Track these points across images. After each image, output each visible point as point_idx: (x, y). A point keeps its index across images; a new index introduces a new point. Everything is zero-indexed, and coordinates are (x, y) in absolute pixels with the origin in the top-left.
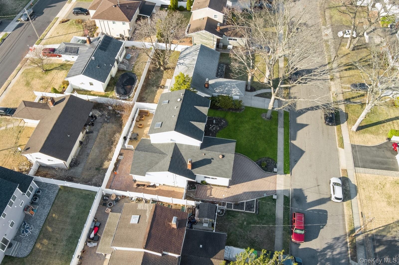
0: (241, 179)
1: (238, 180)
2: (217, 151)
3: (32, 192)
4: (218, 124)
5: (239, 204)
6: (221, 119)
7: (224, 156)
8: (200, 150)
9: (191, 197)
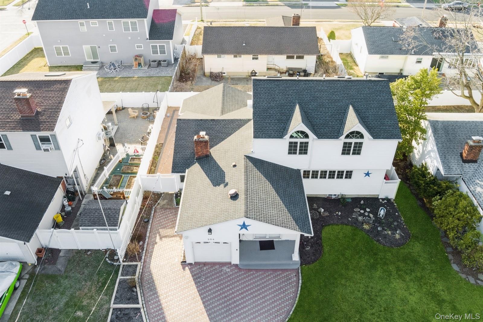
0: (214, 293)
1: (210, 285)
2: (246, 184)
3: (160, 54)
4: (379, 223)
5: (133, 291)
6: (402, 230)
7: (235, 197)
8: (243, 157)
9: (159, 202)
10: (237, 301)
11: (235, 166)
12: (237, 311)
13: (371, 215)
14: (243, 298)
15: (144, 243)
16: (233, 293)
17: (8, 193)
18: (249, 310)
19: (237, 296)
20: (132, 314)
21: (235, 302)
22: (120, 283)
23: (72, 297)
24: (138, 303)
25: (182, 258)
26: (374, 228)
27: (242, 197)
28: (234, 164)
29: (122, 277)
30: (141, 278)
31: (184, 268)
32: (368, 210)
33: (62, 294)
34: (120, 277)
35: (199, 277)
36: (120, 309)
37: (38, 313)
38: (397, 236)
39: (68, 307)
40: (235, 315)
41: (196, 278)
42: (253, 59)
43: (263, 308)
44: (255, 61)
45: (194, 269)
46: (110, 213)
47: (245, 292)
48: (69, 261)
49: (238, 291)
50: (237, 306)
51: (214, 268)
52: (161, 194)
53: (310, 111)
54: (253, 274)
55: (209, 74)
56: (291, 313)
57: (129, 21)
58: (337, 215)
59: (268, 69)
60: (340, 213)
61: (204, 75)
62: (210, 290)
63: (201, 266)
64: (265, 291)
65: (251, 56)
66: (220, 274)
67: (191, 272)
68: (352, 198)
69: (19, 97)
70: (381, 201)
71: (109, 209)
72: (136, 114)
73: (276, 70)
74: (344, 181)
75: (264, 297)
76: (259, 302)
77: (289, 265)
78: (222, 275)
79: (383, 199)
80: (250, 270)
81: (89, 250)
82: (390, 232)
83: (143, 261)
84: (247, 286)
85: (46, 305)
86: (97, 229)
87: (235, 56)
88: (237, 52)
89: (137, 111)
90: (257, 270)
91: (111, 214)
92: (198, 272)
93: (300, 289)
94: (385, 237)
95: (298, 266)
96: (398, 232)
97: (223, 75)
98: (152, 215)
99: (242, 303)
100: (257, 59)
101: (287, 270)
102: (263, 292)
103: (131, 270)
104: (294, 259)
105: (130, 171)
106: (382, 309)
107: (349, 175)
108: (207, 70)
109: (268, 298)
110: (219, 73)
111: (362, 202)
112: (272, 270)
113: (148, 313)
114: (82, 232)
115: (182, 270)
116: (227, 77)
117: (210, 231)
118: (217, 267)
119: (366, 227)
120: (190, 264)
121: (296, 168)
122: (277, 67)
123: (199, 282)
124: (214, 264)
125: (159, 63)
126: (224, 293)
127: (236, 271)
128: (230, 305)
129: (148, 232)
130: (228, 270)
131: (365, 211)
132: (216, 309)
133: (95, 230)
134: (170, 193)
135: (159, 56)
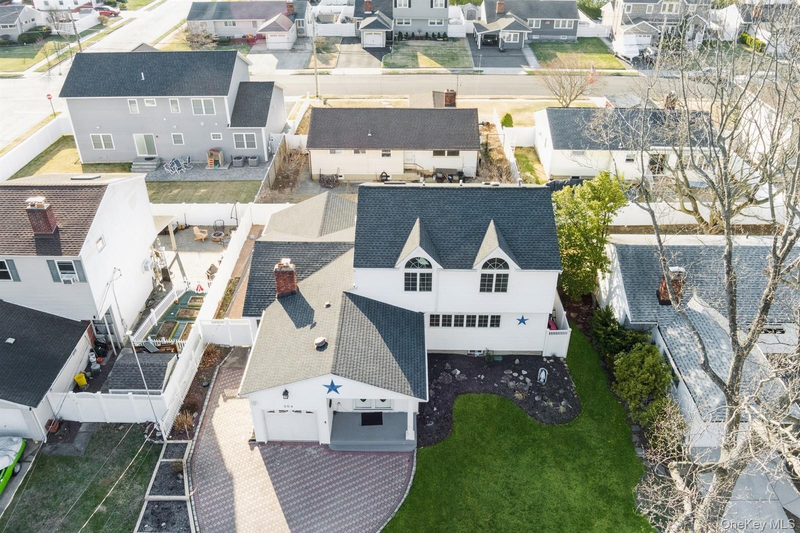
0: (291, 482)
1: (287, 472)
2: (340, 330)
3: (248, 147)
4: (537, 391)
5: (178, 479)
6: (571, 400)
7: (322, 347)
8: (341, 293)
9: (226, 358)
10: (323, 493)
11: (328, 306)
12: (321, 507)
13: (528, 380)
14: (330, 490)
15: (200, 414)
16: (317, 483)
17: (11, 340)
18: (337, 506)
19: (324, 486)
20: (174, 508)
21: (319, 495)
22: (160, 468)
23: (93, 486)
24: (184, 494)
25: (251, 435)
26: (529, 398)
27: (331, 347)
28: (327, 303)
29: (165, 460)
30: (191, 462)
31: (252, 449)
32: (524, 372)
33: (80, 482)
34: (161, 459)
35: (273, 462)
36: (159, 502)
37: (43, 506)
38: (562, 409)
39: (87, 500)
40: (317, 512)
41: (269, 461)
42: (383, 155)
43: (358, 503)
44: (386, 158)
45: (266, 451)
46: (152, 370)
47: (334, 482)
48: (93, 438)
49: (324, 480)
50: (322, 500)
51: (294, 449)
52: (231, 348)
53: (436, 230)
54: (349, 458)
55: (318, 178)
56: (396, 510)
57: (202, 100)
58: (479, 379)
59: (406, 170)
60: (483, 377)
61: (311, 178)
62: (285, 479)
63: (276, 446)
64: (364, 481)
65: (380, 152)
66: (302, 457)
67: (263, 455)
68: (504, 356)
69: (33, 208)
70: (545, 360)
71: (152, 365)
72: (204, 236)
73: (418, 172)
74: (489, 330)
75: (360, 489)
76: (353, 496)
77: (402, 445)
78: (304, 459)
79: (548, 358)
80: (344, 453)
81: (121, 424)
82: (551, 404)
83: (195, 438)
84: (338, 474)
85: (55, 496)
86: (134, 393)
87: (355, 152)
88: (360, 146)
89: (206, 231)
90: (355, 453)
91: (154, 372)
92: (271, 454)
93: (412, 478)
94: (544, 409)
95: (414, 447)
96: (563, 403)
97: (339, 178)
98: (215, 377)
99: (329, 497)
100: (389, 155)
101: (398, 453)
102: (360, 483)
103: (177, 450)
104: (407, 438)
105: (188, 316)
106: (526, 507)
107: (496, 321)
108: (315, 172)
109: (366, 490)
110: (332, 176)
111: (517, 361)
112: (377, 453)
113: (197, 509)
114: (112, 397)
115: (250, 451)
116: (345, 182)
117: (286, 393)
118: (298, 448)
119: (518, 395)
120: (262, 444)
121: (417, 310)
122: (418, 168)
123: (272, 468)
124: (295, 444)
125: (245, 161)
126: (304, 483)
127: (325, 453)
128: (312, 498)
129: (207, 400)
130: (313, 452)
131: (520, 374)
132: (291, 504)
133: (130, 394)
134: (243, 346)
135: (245, 151)
